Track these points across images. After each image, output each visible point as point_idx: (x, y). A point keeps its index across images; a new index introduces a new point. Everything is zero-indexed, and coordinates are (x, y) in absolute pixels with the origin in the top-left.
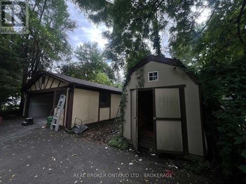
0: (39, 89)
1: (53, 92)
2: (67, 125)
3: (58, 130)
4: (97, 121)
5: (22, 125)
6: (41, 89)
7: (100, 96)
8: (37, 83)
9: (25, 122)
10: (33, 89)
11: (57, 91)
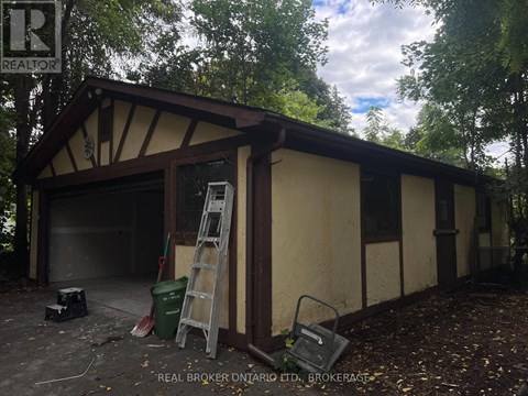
0: (89, 165)
1: (160, 174)
2: (251, 325)
3: (218, 352)
4: (359, 307)
5: (47, 318)
6: (97, 166)
7: (361, 182)
8: (77, 143)
9: (59, 308)
10: (63, 167)
11: (181, 167)
